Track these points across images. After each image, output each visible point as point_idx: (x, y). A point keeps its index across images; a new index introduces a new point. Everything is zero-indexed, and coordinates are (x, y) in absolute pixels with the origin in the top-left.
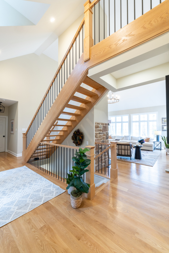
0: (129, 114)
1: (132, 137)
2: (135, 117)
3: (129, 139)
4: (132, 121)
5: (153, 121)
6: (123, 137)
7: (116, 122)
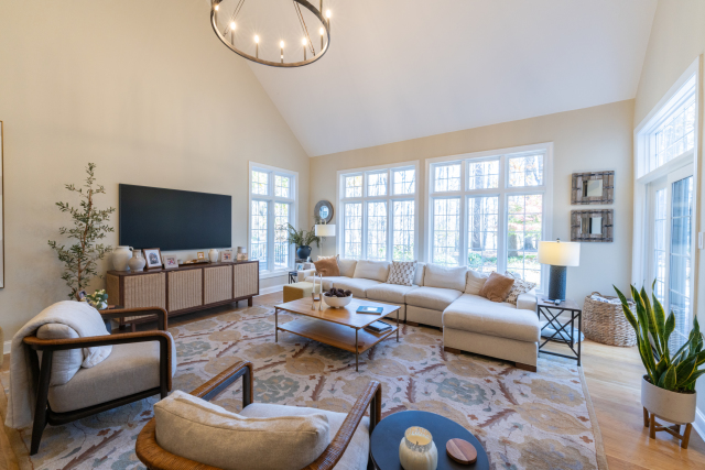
0: (418, 161)
1: (425, 268)
2: (446, 176)
3: (410, 276)
4: (430, 192)
5: (527, 191)
6: (386, 267)
7: (365, 200)
